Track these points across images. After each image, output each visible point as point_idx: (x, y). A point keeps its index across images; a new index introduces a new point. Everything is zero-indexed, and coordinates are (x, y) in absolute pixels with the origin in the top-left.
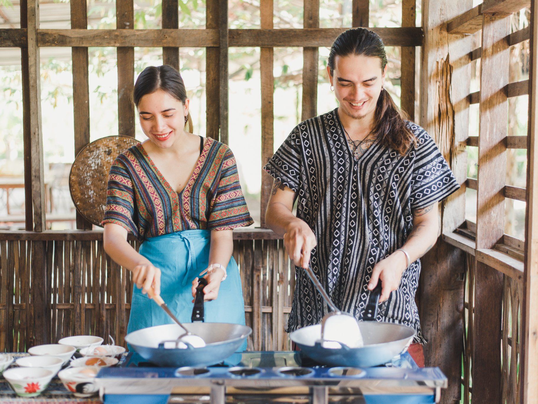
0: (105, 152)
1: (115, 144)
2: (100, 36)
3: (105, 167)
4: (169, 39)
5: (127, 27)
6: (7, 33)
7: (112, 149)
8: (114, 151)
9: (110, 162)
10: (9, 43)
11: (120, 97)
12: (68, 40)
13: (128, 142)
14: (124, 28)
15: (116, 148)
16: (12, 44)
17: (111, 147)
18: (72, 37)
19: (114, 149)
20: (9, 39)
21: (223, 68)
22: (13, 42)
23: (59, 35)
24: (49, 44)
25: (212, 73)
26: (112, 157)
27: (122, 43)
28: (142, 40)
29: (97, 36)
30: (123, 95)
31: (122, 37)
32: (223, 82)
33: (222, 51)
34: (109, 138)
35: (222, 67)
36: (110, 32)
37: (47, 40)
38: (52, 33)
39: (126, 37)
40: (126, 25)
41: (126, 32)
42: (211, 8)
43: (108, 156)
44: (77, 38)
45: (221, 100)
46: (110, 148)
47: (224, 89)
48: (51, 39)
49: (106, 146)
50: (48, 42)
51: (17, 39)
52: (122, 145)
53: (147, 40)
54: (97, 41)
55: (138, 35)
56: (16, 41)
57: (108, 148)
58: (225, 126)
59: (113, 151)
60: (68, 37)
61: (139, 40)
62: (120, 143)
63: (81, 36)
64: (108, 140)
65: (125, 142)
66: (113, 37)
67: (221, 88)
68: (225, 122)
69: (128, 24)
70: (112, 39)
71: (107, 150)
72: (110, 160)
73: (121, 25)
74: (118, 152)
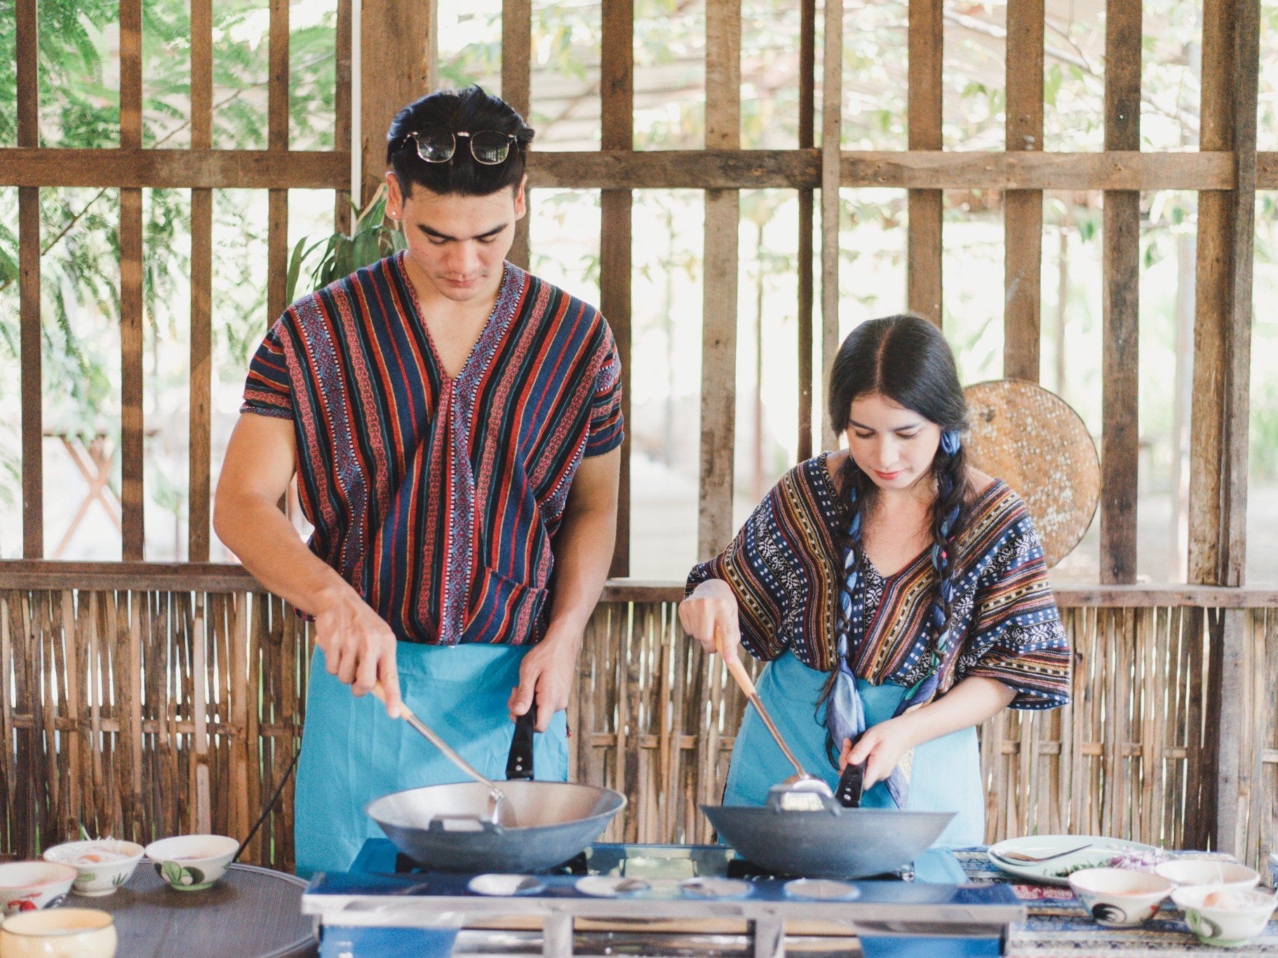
0: (982, 415)
1: (1003, 398)
2: (976, 165)
3: (979, 448)
4: (1126, 173)
5: (1030, 147)
6: (775, 158)
7: (996, 409)
8: (1001, 414)
9: (991, 438)
10: (779, 179)
11: (1009, 297)
12: (906, 174)
13: (1029, 395)
14: (1023, 149)
15: (1005, 407)
16: (785, 182)
17: (995, 405)
18: (915, 167)
19: (1000, 410)
20: (779, 171)
21: (1245, 237)
22: (788, 177)
23: (889, 163)
24: (866, 183)
25: (1211, 245)
26: (995, 427)
27: (1024, 181)
28: (1066, 175)
29: (969, 166)
30: (1017, 293)
31: (1023, 168)
32: (1242, 267)
33: (1242, 200)
34: (990, 385)
35: (1242, 234)
36: (995, 158)
37: (862, 174)
38: (874, 159)
39: (1032, 168)
40: (1025, 142)
41: (1030, 156)
42: (1212, 106)
43: (986, 424)
44: (928, 169)
45: (1237, 305)
46: (992, 408)
47: (1245, 281)
48: (870, 172)
49: (983, 403)
50: (863, 178)
51: (797, 172)
52: (1018, 400)
53: (1078, 176)
54: (969, 177)
55: (1058, 165)
56: (794, 176)
57: (988, 406)
58: (1244, 361)
59: (997, 412)
60: (907, 167)
61: (1059, 175)
62: (1012, 397)
63: (936, 165)
64: (987, 390)
65: (1022, 394)
66: (1004, 168)
67: (1237, 279)
68: (1245, 352)
69: (1031, 139)
70: (1002, 172)
71: (986, 411)
72: (990, 433)
73: (1016, 143)
74: (1009, 415)
